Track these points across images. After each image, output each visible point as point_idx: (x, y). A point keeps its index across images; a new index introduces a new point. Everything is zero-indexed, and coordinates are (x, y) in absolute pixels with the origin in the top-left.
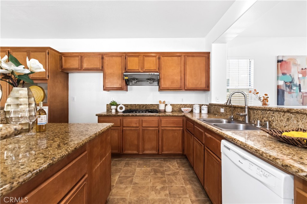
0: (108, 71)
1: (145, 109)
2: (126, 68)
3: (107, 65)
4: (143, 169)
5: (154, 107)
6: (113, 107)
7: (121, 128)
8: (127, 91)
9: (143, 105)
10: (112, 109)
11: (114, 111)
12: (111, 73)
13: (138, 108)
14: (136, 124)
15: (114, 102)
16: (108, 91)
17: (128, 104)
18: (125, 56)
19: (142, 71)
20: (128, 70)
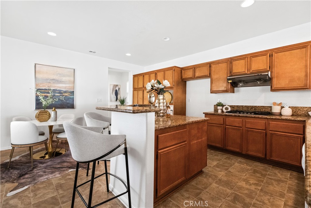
0: (214, 76)
1: (254, 111)
2: (231, 72)
3: (214, 71)
4: (242, 165)
5: (266, 109)
6: (219, 108)
7: (224, 127)
8: (234, 93)
9: (252, 107)
10: (218, 110)
11: (220, 111)
12: (217, 78)
13: (245, 109)
14: (239, 124)
15: (220, 103)
16: (216, 93)
17: (234, 106)
18: (231, 61)
19: (249, 73)
20: (233, 73)
